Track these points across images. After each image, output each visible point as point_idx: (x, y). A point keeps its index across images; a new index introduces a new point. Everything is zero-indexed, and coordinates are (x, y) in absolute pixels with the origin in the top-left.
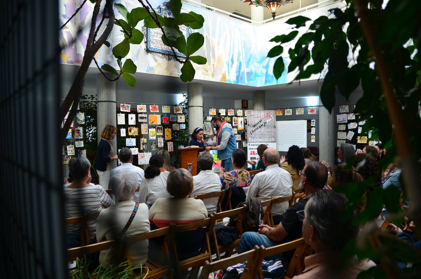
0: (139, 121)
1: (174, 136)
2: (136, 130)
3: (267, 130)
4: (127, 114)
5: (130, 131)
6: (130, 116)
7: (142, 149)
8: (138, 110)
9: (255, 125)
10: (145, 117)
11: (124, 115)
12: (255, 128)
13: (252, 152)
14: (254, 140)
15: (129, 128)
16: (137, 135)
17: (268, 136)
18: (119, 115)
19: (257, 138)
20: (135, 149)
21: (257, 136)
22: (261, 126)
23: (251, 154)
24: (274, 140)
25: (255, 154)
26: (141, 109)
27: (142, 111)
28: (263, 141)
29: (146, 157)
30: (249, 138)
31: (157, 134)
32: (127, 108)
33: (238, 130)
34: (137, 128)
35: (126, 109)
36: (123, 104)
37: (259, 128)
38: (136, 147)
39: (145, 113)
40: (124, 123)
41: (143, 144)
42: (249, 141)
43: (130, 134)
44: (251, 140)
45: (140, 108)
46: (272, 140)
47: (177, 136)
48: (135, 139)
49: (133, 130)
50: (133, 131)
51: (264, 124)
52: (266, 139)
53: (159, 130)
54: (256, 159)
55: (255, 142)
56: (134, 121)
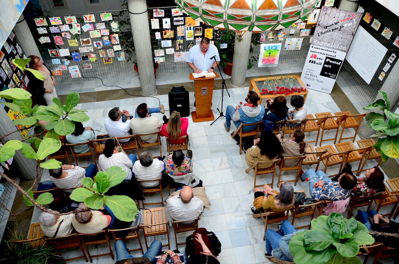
0: (174, 24)
1: (216, 35)
2: (172, 33)
3: (341, 36)
4: (160, 20)
5: (165, 34)
6: (164, 20)
7: (179, 49)
8: (173, 13)
9: (327, 27)
10: (181, 20)
11: (158, 20)
12: (327, 30)
13: (314, 56)
14: (320, 43)
15: (164, 32)
16: (173, 37)
17: (339, 43)
18: (153, 21)
19: (324, 42)
20: (171, 49)
21: (325, 39)
22: (336, 29)
23: (312, 57)
24: (345, 50)
25: (317, 58)
26: (177, 12)
27: (178, 15)
28: (332, 46)
29: (182, 56)
30: (315, 40)
31: (195, 35)
32: (160, 12)
33: (307, 24)
34: (173, 31)
35: (159, 14)
36: (156, 10)
37: (331, 31)
38: (171, 47)
39: (181, 16)
40: (158, 27)
41: (179, 45)
42: (314, 43)
43: (165, 37)
44: (317, 42)
45: (175, 12)
46: (343, 49)
47: (220, 35)
48: (171, 41)
49: (169, 32)
50: (168, 34)
51: (339, 28)
52: (335, 46)
53: (198, 30)
54: (316, 63)
55: (320, 46)
56: (169, 25)
